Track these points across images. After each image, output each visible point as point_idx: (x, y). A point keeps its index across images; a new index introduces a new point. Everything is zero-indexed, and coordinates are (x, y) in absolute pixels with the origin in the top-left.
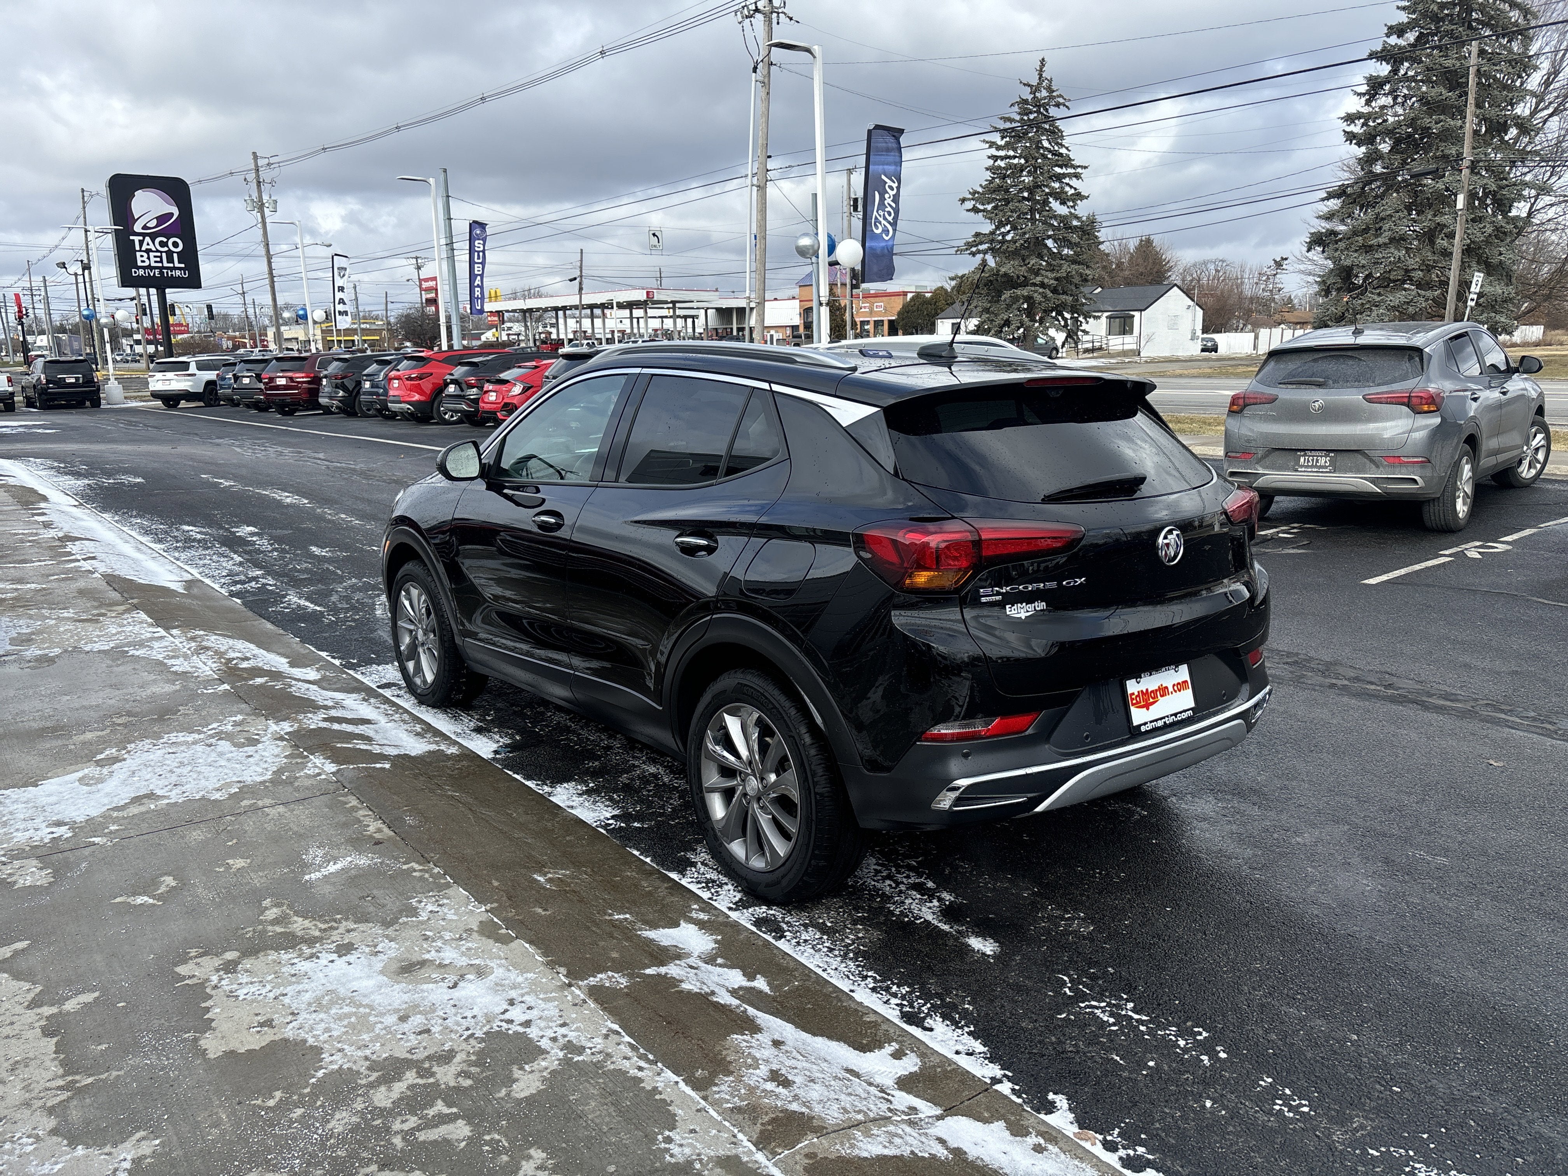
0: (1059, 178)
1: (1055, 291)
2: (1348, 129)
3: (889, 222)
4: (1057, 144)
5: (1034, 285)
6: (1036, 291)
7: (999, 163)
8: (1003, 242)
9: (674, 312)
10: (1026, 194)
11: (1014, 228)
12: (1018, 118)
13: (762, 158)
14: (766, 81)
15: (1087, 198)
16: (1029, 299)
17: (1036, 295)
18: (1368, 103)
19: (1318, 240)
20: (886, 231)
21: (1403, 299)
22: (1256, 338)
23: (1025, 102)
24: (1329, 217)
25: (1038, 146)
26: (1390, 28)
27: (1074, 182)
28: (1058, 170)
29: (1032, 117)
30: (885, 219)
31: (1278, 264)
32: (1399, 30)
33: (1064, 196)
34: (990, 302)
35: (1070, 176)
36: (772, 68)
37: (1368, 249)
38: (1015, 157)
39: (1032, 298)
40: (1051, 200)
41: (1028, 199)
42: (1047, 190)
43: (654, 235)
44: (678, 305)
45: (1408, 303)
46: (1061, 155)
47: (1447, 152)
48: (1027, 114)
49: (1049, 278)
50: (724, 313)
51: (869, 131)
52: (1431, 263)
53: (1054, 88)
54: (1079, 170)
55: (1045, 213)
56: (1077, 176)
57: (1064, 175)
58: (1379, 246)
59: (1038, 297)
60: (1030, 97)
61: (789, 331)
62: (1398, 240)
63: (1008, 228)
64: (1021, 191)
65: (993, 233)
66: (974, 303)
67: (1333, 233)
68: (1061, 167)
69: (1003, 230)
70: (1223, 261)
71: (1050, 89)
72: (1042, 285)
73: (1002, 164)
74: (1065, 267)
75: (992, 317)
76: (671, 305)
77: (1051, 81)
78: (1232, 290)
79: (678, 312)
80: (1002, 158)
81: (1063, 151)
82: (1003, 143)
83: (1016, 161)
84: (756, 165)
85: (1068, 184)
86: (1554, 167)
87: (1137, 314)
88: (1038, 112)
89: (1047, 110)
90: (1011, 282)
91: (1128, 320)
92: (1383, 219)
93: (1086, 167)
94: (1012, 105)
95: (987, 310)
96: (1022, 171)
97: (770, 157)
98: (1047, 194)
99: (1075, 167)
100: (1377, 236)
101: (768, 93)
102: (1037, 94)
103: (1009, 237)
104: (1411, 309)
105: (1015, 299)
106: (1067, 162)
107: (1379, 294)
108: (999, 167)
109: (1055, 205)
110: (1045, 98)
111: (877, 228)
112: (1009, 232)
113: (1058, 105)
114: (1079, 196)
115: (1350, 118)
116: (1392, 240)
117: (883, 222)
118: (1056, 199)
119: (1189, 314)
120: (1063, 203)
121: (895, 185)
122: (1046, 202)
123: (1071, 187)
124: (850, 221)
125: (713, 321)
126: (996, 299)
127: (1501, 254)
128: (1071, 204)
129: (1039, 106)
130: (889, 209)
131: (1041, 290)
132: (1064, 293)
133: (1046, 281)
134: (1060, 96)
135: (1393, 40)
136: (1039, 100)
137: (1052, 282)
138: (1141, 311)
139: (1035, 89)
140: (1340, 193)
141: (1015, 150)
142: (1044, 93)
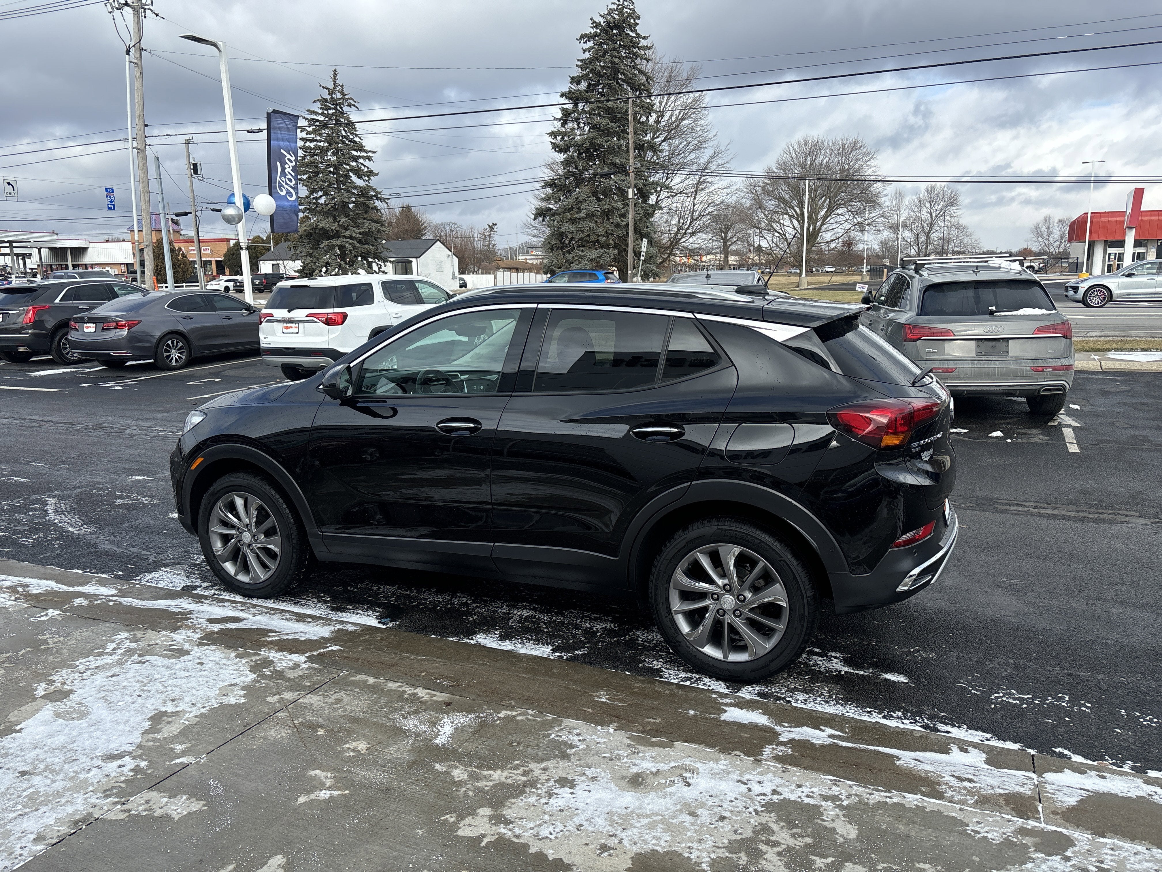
0: (355, 159)
1: (360, 242)
2: (553, 141)
3: (291, 187)
4: (352, 134)
5: (345, 237)
6: (347, 242)
7: (308, 144)
8: (317, 203)
9: (11, 250)
10: (332, 169)
11: (326, 194)
12: (320, 111)
13: (140, 126)
14: (139, 62)
15: (376, 174)
16: (342, 248)
17: (347, 245)
18: (563, 125)
19: (541, 213)
20: (289, 193)
21: (596, 255)
22: (495, 278)
23: (325, 100)
24: (548, 199)
25: (338, 133)
26: (572, 78)
27: (367, 163)
28: (354, 153)
29: (331, 112)
30: (286, 184)
31: (491, 228)
32: (576, 80)
33: (361, 172)
34: (312, 249)
35: (364, 158)
36: (143, 52)
37: (573, 221)
38: (321, 141)
39: (345, 247)
40: (351, 174)
41: (333, 173)
42: (348, 167)
43: (9, 184)
44: (14, 245)
45: (599, 257)
46: (355, 142)
47: (614, 161)
48: (327, 110)
49: (355, 232)
50: (58, 252)
51: (268, 114)
52: (610, 232)
53: (346, 92)
54: (370, 154)
55: (348, 184)
56: (369, 159)
57: (359, 157)
58: (580, 219)
59: (349, 247)
60: (329, 97)
61: (124, 268)
62: (590, 216)
63: (320, 193)
64: (328, 166)
65: (308, 197)
66: (300, 250)
67: (550, 209)
68: (356, 150)
69: (315, 195)
70: (455, 224)
71: (342, 92)
72: (351, 237)
73: (312, 145)
74: (367, 225)
75: (315, 260)
76: (8, 245)
77: (342, 86)
78: (467, 245)
79: (16, 251)
80: (311, 141)
81: (357, 139)
82: (310, 129)
83: (322, 144)
84: (136, 131)
85: (362, 164)
86: (668, 174)
87: (414, 260)
88: (336, 109)
89: (342, 108)
90: (325, 234)
91: (408, 265)
92: (581, 202)
93: (375, 152)
94: (315, 102)
95: (311, 255)
96: (328, 151)
97: (147, 126)
98: (348, 170)
99: (367, 152)
100: (577, 213)
101: (141, 73)
102: (334, 96)
103: (322, 201)
104: (601, 262)
105: (332, 247)
106: (360, 148)
107: (582, 251)
108: (309, 148)
109: (354, 178)
110: (340, 99)
111: (282, 191)
112: (321, 196)
113: (350, 105)
114: (371, 173)
115: (554, 134)
116: (587, 215)
117: (286, 186)
118: (355, 174)
119: (449, 260)
120: (360, 177)
121: (293, 159)
122: (347, 177)
123: (365, 166)
124: (191, 181)
125: (47, 258)
126: (316, 246)
127: (647, 227)
128: (366, 178)
129: (336, 105)
130: (289, 176)
131: (351, 241)
132: (366, 243)
133: (354, 234)
134: (351, 99)
135: (574, 87)
136: (336, 100)
137: (358, 235)
138: (417, 258)
139: (332, 92)
140: (551, 184)
141: (321, 135)
142: (339, 96)
